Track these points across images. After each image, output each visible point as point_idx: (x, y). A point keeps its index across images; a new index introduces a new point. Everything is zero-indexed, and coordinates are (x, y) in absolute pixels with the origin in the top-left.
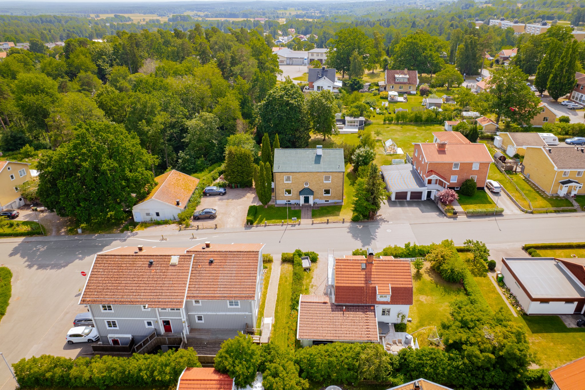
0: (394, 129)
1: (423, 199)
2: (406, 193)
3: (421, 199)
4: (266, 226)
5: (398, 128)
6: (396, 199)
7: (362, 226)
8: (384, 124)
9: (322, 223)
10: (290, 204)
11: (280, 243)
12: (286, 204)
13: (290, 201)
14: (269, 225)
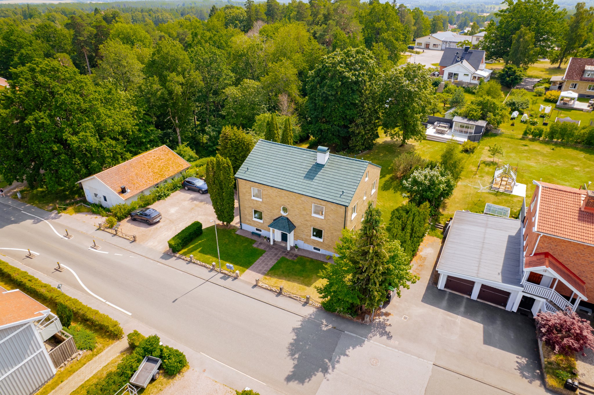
0: (536, 151)
1: (508, 308)
2: (473, 283)
3: (505, 306)
4: (190, 262)
5: (547, 149)
6: (446, 286)
7: (330, 326)
8: (523, 139)
9: (271, 290)
10: (259, 236)
11: (174, 302)
12: (253, 233)
13: (260, 231)
14: (194, 263)
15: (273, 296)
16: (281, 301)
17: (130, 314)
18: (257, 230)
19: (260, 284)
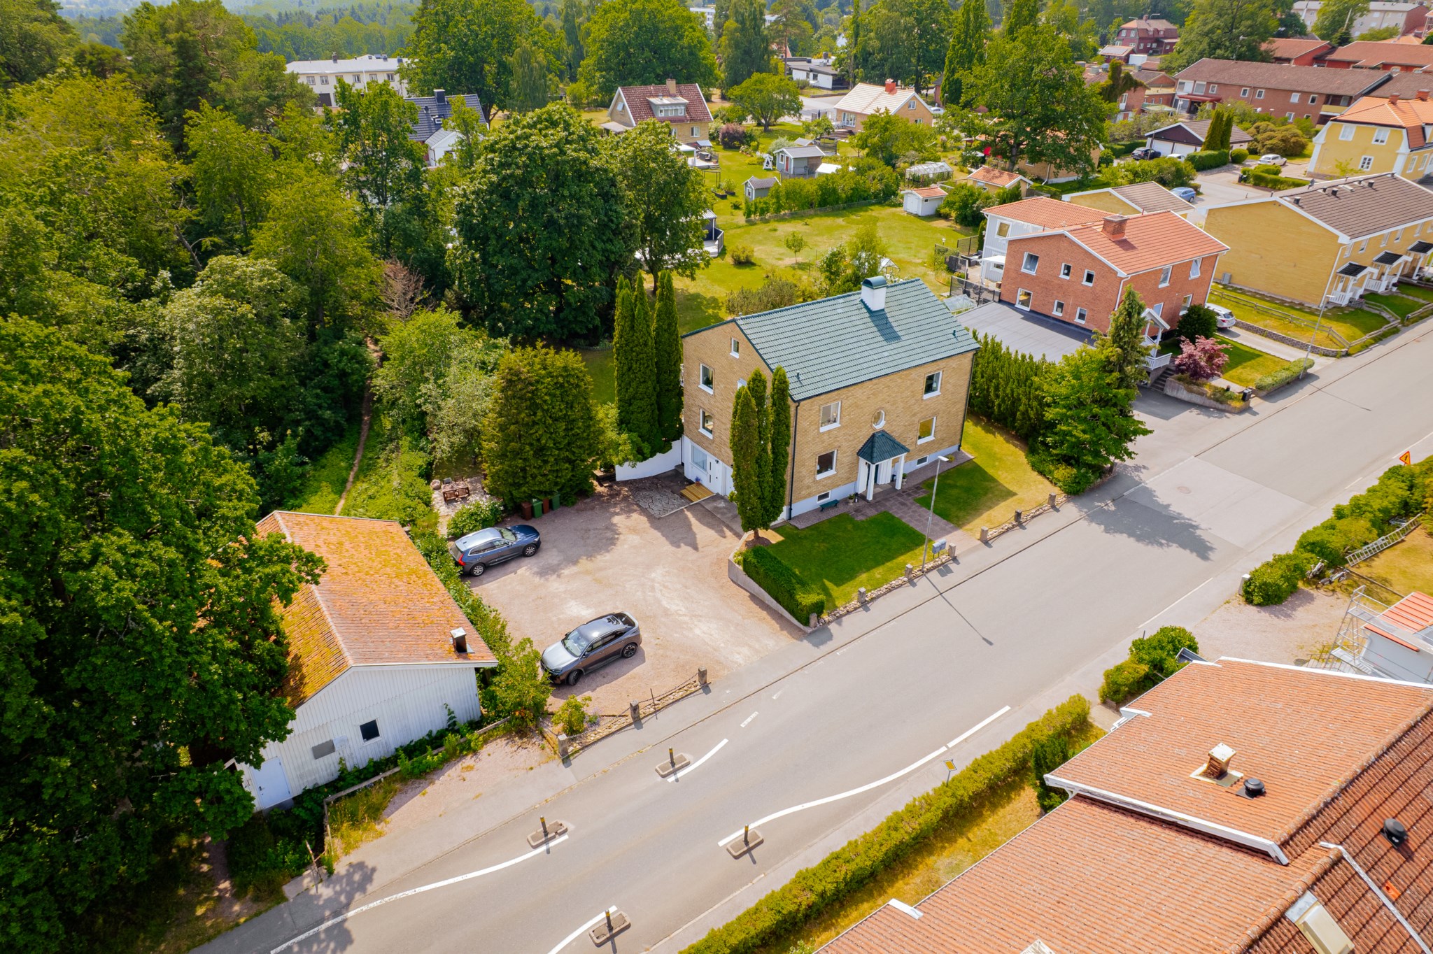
4: (863, 604)
5: (799, 226)
7: (1109, 502)
8: (751, 223)
9: (1007, 530)
10: (835, 504)
11: (990, 643)
12: (823, 508)
13: (826, 496)
14: (873, 599)
15: (1017, 534)
16: (1035, 529)
17: (1007, 708)
18: (821, 498)
19: (990, 534)
